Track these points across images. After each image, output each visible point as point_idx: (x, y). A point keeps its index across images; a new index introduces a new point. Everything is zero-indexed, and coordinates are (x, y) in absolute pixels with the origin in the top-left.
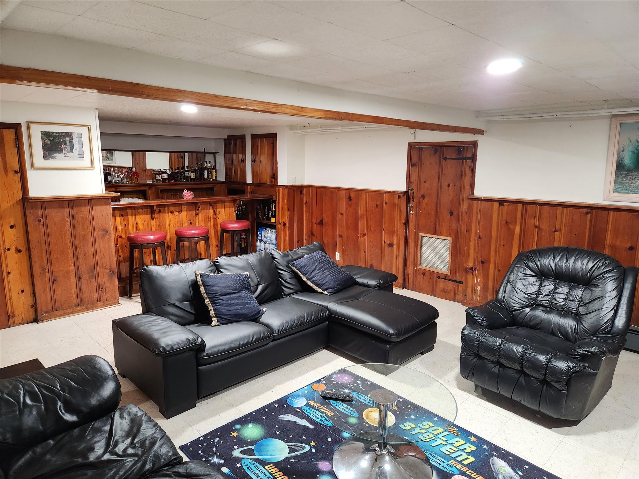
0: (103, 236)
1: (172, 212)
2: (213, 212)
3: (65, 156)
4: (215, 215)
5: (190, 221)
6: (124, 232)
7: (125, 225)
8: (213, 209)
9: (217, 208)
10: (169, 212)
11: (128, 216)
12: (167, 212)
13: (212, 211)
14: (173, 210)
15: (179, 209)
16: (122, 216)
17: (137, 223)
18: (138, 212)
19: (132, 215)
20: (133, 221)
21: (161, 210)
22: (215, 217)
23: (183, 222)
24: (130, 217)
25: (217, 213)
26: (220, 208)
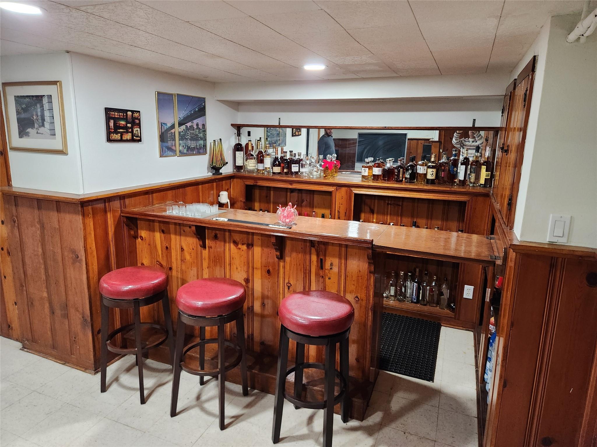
0: (74, 263)
1: (236, 243)
2: (317, 261)
3: (37, 133)
4: (322, 268)
5: (267, 269)
6: (165, 258)
7: (167, 248)
8: (318, 255)
9: (327, 254)
10: (232, 241)
11: (170, 234)
12: (227, 240)
13: (314, 258)
14: (238, 240)
15: (248, 239)
16: (163, 232)
17: (182, 249)
18: (184, 231)
19: (176, 234)
20: (176, 244)
21: (218, 235)
22: (321, 273)
23: (255, 266)
24: (173, 237)
25: (327, 265)
26: (334, 256)
